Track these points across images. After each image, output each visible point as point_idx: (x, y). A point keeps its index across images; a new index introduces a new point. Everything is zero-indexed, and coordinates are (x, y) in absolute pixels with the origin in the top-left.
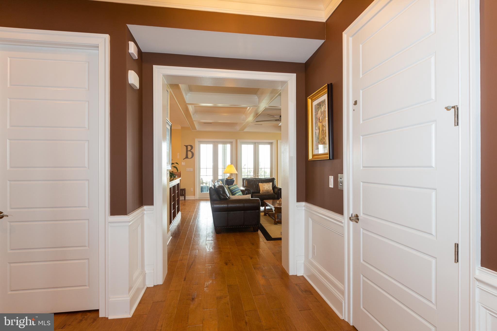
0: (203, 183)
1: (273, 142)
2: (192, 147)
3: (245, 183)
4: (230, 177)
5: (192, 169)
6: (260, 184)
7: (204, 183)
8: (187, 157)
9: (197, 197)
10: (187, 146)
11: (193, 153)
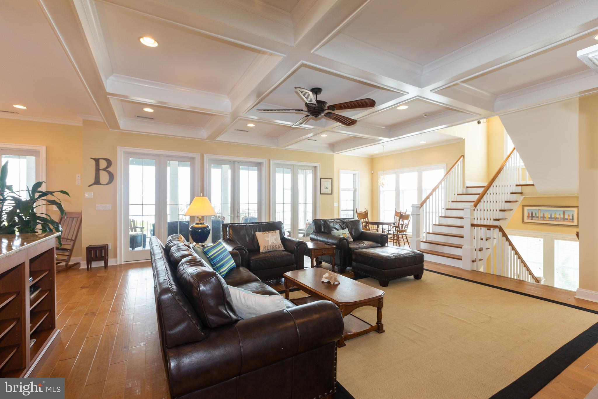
0: (135, 228)
1: (263, 162)
2: (109, 163)
3: (230, 234)
4: (201, 224)
5: (109, 207)
6: (258, 234)
7: (137, 227)
8: (97, 182)
9: (121, 260)
10: (97, 161)
11: (113, 175)
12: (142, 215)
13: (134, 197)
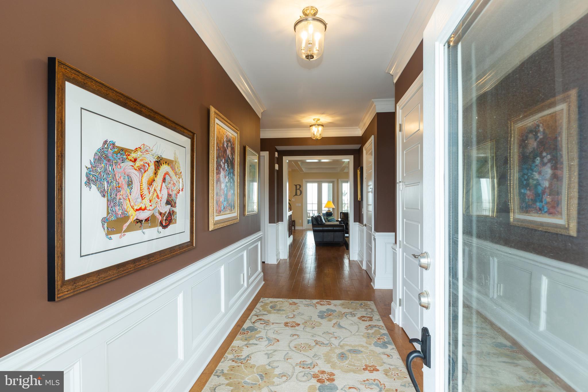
2: (300, 186)
4: (329, 210)
5: (300, 205)
8: (296, 195)
9: (305, 228)
10: (296, 186)
11: (301, 191)
12: (312, 210)
13: (309, 201)
